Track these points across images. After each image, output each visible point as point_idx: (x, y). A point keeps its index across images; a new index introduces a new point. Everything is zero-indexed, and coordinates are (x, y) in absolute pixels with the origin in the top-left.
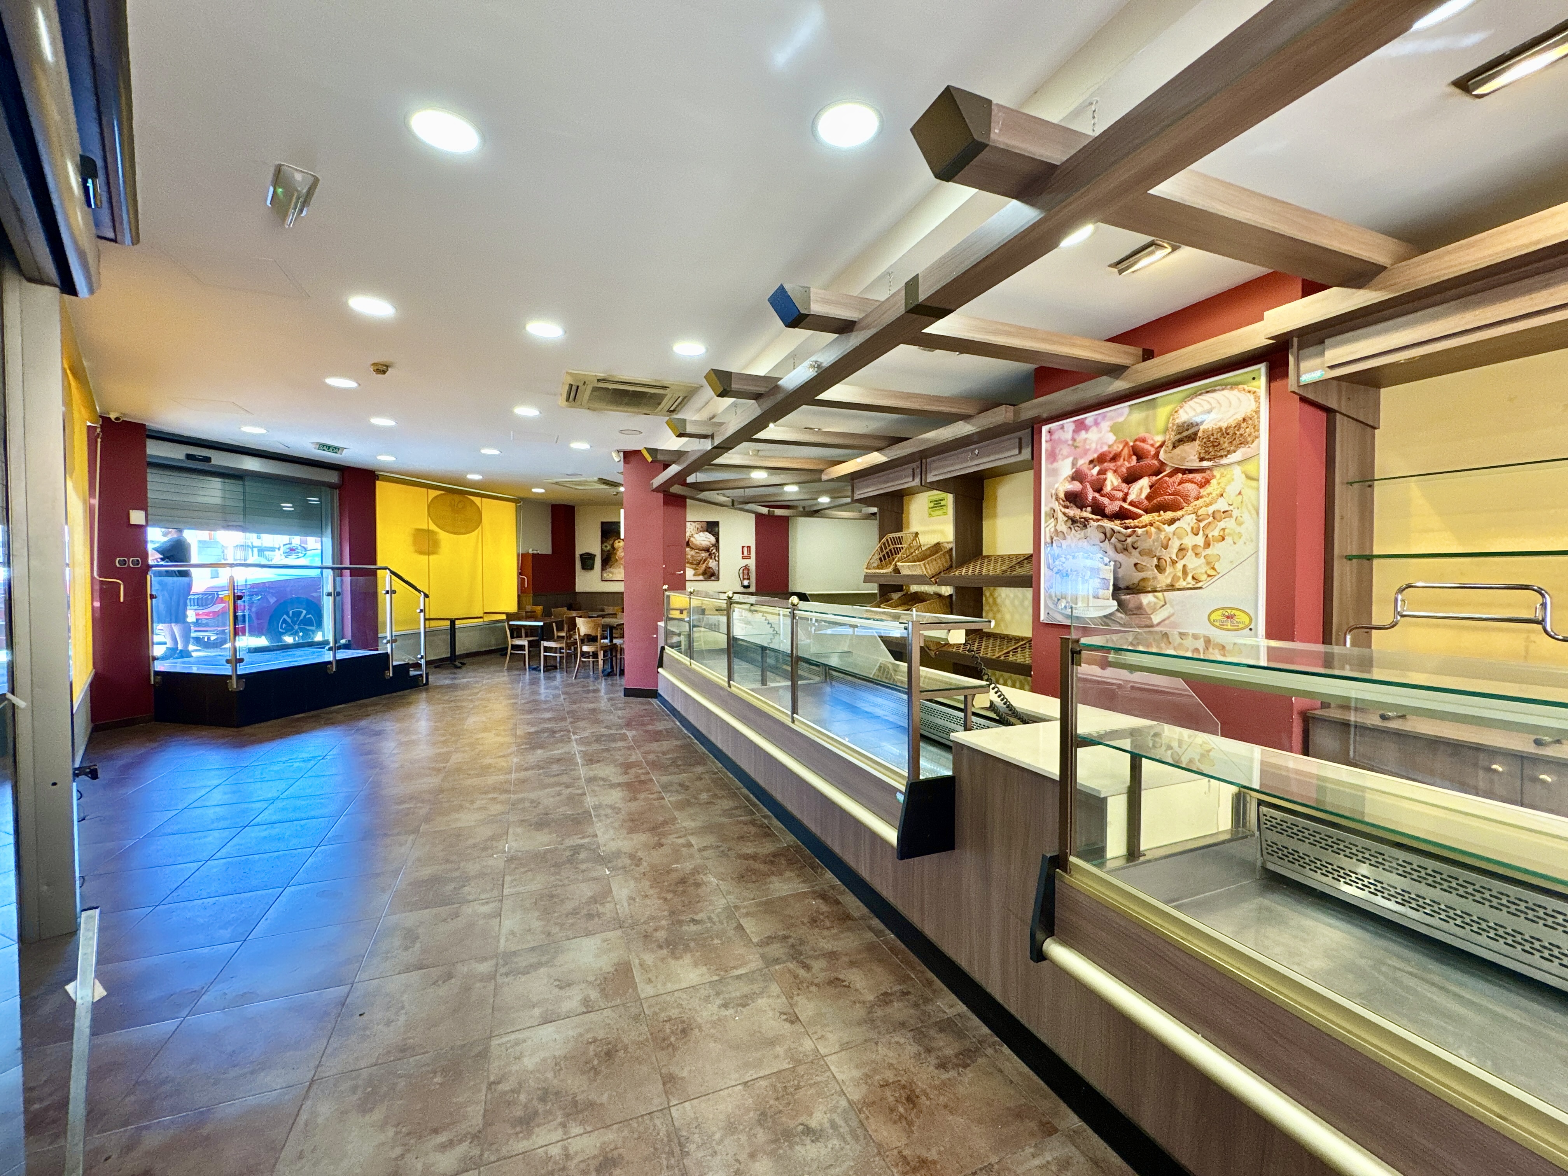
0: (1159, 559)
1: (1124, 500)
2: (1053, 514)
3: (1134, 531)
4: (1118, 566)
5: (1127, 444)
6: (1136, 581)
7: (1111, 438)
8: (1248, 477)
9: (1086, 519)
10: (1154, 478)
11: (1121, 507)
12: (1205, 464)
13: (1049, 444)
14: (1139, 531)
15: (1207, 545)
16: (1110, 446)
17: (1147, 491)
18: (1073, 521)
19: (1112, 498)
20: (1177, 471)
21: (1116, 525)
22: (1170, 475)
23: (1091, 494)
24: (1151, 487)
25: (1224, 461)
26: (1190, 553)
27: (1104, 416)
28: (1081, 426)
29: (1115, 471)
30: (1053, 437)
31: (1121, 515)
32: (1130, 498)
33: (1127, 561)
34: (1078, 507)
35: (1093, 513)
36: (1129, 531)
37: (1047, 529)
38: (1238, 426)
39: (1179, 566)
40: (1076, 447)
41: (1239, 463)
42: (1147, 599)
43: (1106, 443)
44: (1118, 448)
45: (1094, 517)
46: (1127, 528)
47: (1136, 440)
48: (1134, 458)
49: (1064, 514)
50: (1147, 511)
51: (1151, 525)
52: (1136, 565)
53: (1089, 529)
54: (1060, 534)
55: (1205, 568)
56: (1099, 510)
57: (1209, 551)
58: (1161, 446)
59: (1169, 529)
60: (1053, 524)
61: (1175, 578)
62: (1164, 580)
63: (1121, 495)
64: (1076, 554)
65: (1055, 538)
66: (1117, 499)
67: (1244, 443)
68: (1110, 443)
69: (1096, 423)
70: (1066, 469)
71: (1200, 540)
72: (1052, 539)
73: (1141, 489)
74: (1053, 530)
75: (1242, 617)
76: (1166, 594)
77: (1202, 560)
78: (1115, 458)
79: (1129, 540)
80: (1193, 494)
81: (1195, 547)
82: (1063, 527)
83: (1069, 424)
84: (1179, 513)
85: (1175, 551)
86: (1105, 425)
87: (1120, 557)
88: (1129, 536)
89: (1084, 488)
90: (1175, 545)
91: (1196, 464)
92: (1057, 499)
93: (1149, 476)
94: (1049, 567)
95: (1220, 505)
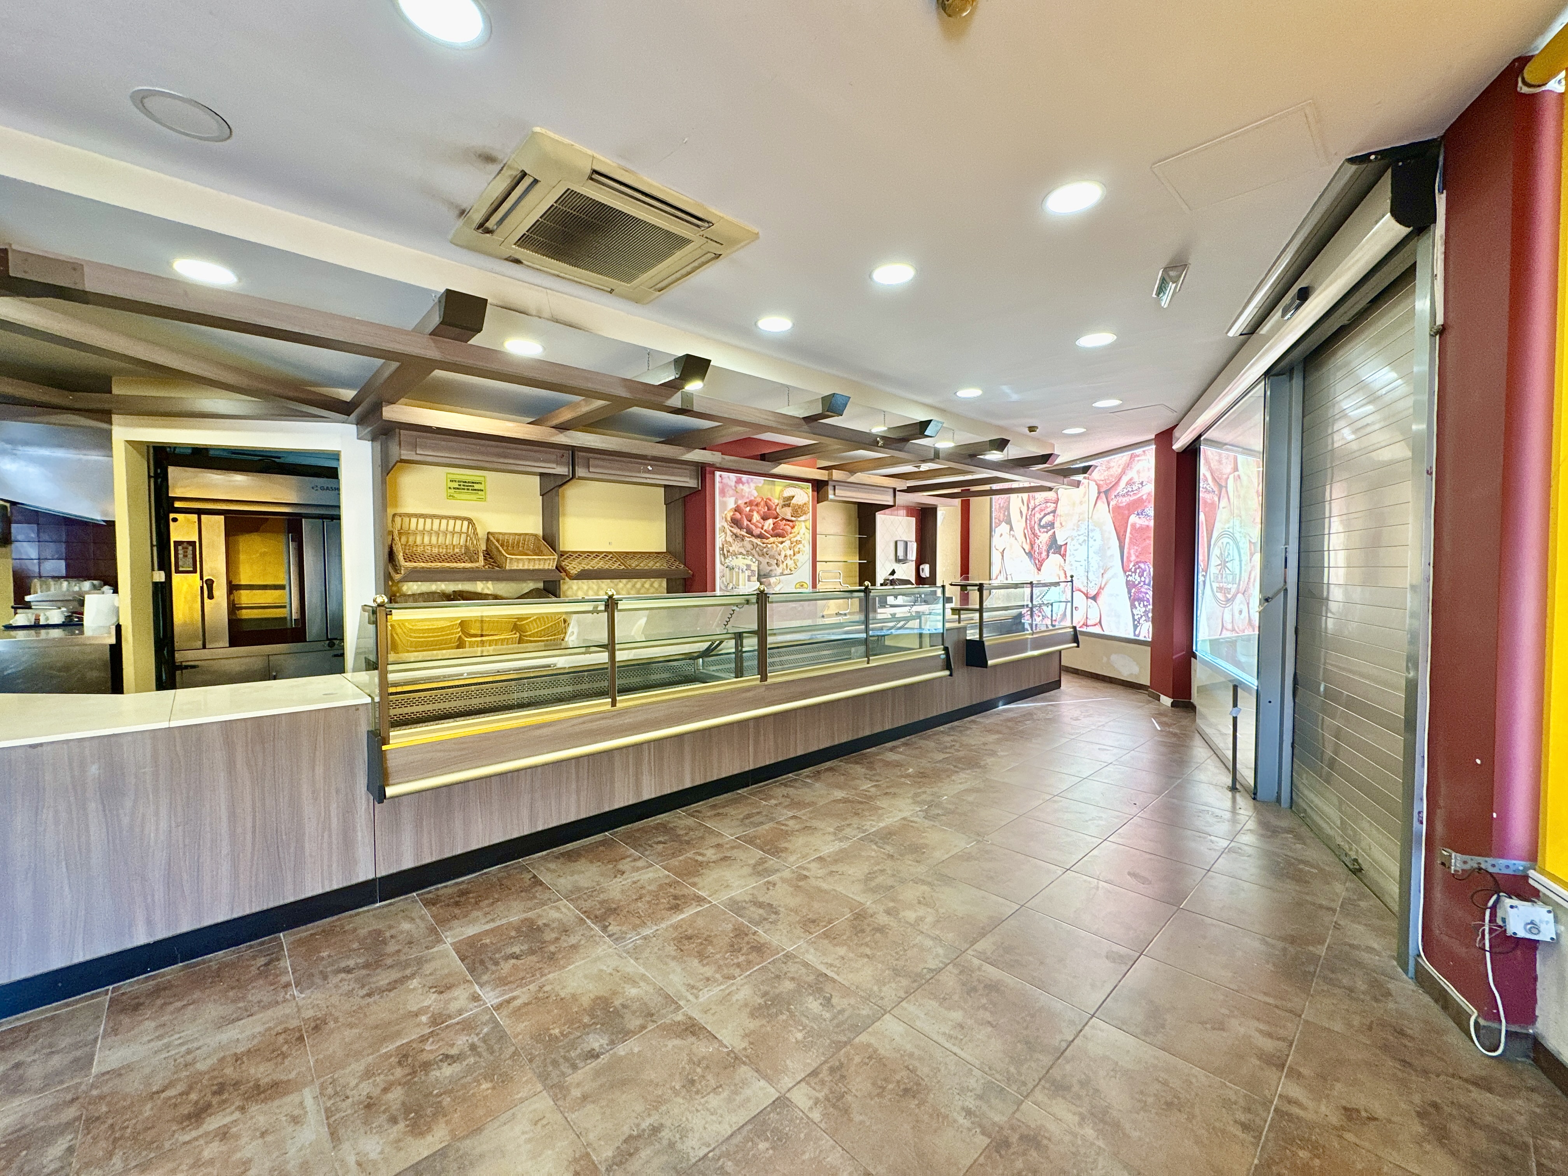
1: (762, 529)
2: (723, 530)
4: (760, 563)
5: (763, 499)
6: (768, 571)
7: (755, 494)
8: (806, 528)
10: (775, 520)
11: (761, 532)
12: (793, 519)
13: (720, 484)
14: (769, 546)
15: (794, 554)
16: (755, 498)
17: (772, 526)
18: (735, 535)
19: (757, 527)
20: (783, 519)
21: (758, 541)
22: (781, 520)
23: (746, 522)
24: (774, 524)
25: (799, 519)
26: (788, 558)
27: (752, 480)
28: (739, 481)
29: (757, 512)
30: (723, 481)
31: (761, 536)
32: (765, 528)
33: (764, 561)
34: (739, 528)
38: (803, 506)
39: (784, 564)
40: (736, 492)
41: (804, 521)
42: (773, 580)
43: (753, 495)
44: (759, 500)
45: (747, 535)
47: (767, 499)
48: (766, 507)
51: (774, 543)
55: (794, 565)
56: (750, 532)
57: (795, 558)
58: (777, 505)
59: (781, 546)
60: (723, 537)
61: (783, 570)
62: (779, 570)
63: (760, 525)
67: (805, 514)
68: (755, 496)
69: (748, 483)
70: (731, 505)
71: (791, 552)
73: (769, 524)
74: (723, 540)
75: (805, 583)
76: (780, 577)
77: (792, 561)
78: (757, 505)
81: (790, 555)
82: (729, 539)
83: (733, 476)
84: (784, 539)
85: (783, 556)
86: (752, 485)
87: (761, 559)
88: (764, 548)
90: (783, 554)
91: (790, 518)
92: (726, 521)
93: (773, 518)
94: (721, 564)
95: (798, 538)
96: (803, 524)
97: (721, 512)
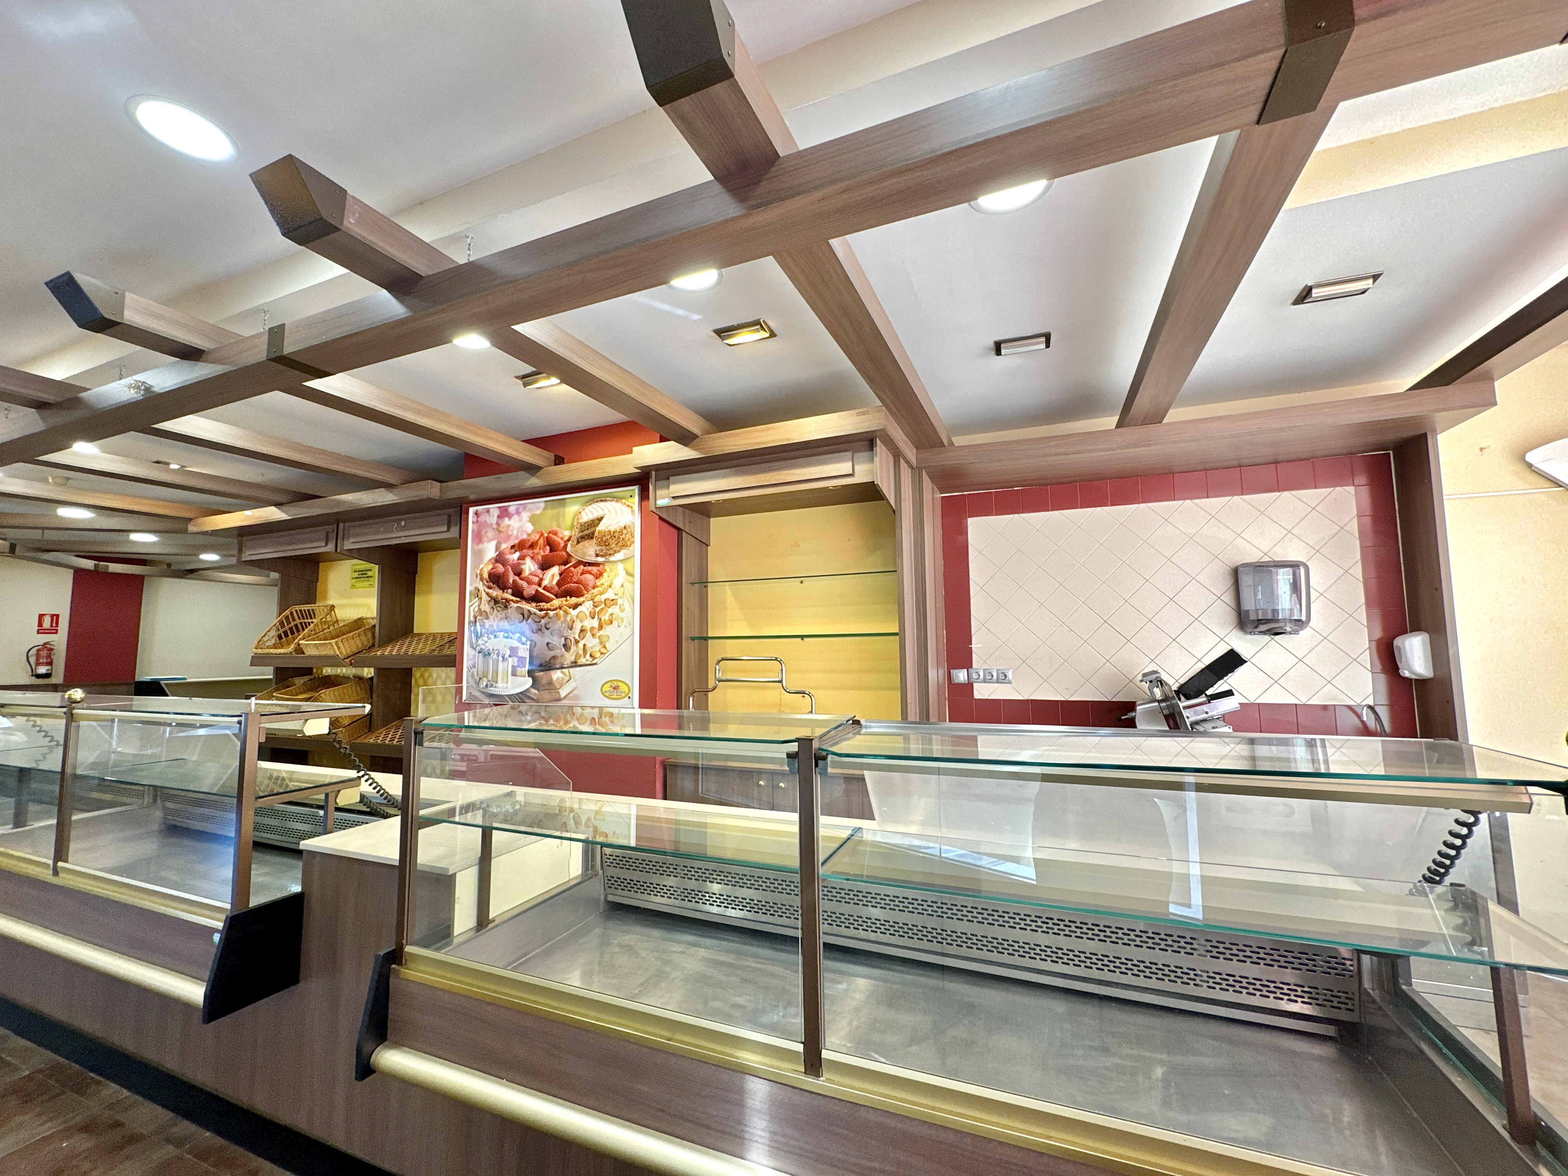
0: (566, 639)
1: (540, 585)
2: (477, 594)
3: (547, 614)
4: (533, 646)
5: (542, 534)
6: (548, 659)
8: (628, 574)
9: (507, 601)
10: (563, 568)
11: (537, 590)
12: (600, 559)
13: (475, 526)
15: (601, 627)
16: (529, 535)
17: (557, 578)
18: (495, 601)
19: (529, 582)
20: (580, 563)
21: (532, 607)
22: (575, 566)
23: (512, 578)
24: (560, 575)
25: (612, 559)
26: (589, 634)
27: (525, 507)
28: (504, 514)
29: (532, 558)
30: (480, 519)
31: (536, 598)
32: (545, 583)
33: (541, 640)
34: (500, 589)
35: (513, 595)
36: (543, 612)
37: (472, 608)
38: (621, 532)
39: (581, 645)
40: (500, 532)
41: (621, 561)
42: (556, 675)
43: (526, 532)
44: (535, 537)
45: (514, 598)
46: (541, 610)
47: (550, 532)
48: (548, 548)
49: (488, 594)
50: (557, 596)
51: (560, 608)
52: (548, 644)
53: (510, 610)
54: (483, 614)
55: (599, 647)
56: (518, 593)
57: (601, 633)
58: (569, 540)
59: (574, 613)
60: (477, 604)
61: (578, 656)
62: (569, 657)
63: (536, 579)
64: (498, 634)
65: (479, 618)
66: (533, 583)
67: (625, 546)
68: (529, 531)
69: (518, 512)
70: (490, 552)
71: (595, 623)
72: (475, 617)
73: (553, 576)
74: (476, 609)
75: (623, 688)
76: (571, 670)
77: (597, 640)
78: (532, 546)
79: (543, 621)
80: (591, 584)
81: (592, 628)
82: (486, 607)
83: (494, 508)
84: (581, 599)
85: (578, 632)
86: (525, 515)
87: (536, 637)
88: (543, 618)
89: (506, 571)
90: (578, 626)
91: (593, 559)
92: (482, 579)
93: (559, 565)
94: (472, 647)
95: (610, 595)
96: (620, 566)
97: (475, 566)
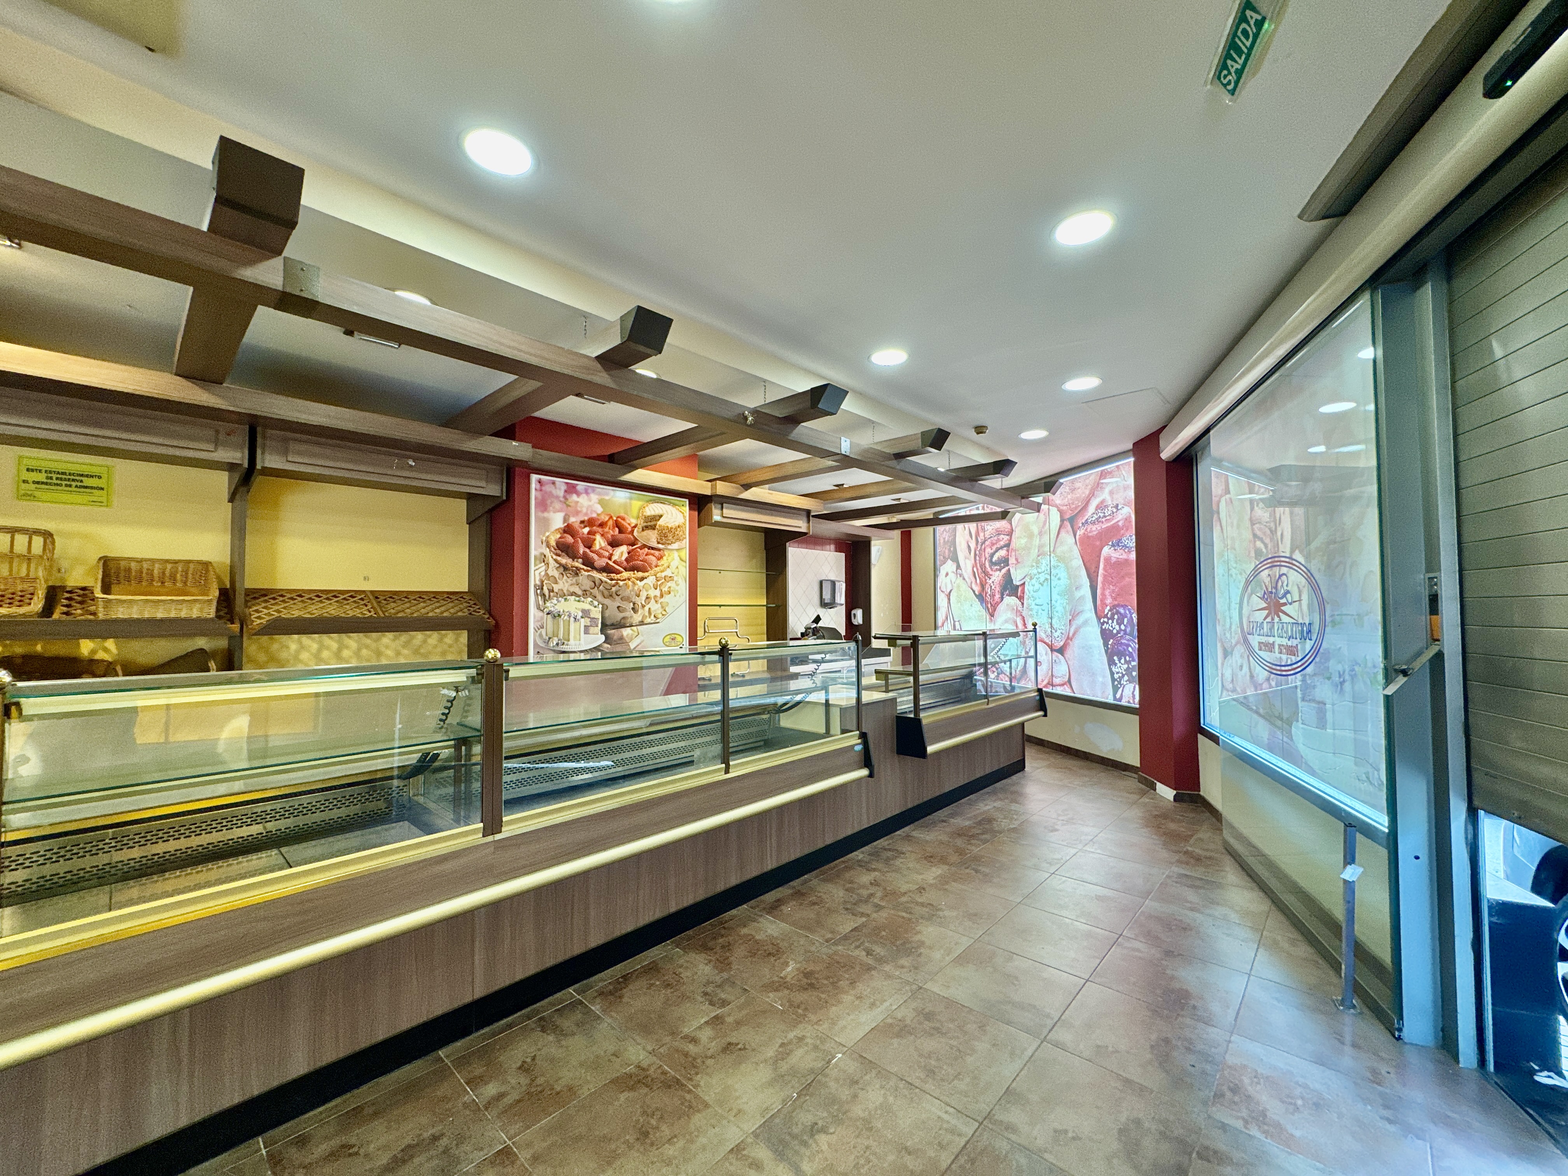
0: (634, 604)
1: (610, 559)
3: (617, 583)
4: (605, 608)
5: (611, 517)
7: (599, 509)
8: (681, 559)
10: (631, 548)
11: (607, 563)
12: (660, 546)
13: (539, 494)
14: (621, 583)
15: (662, 596)
16: (598, 515)
17: (625, 555)
18: (566, 568)
19: (600, 555)
20: (644, 546)
22: (641, 548)
24: (629, 553)
25: (669, 547)
26: (653, 601)
27: (594, 490)
29: (602, 535)
30: (543, 488)
31: (607, 569)
32: (614, 558)
34: (570, 557)
35: (583, 564)
36: (614, 582)
37: (537, 572)
38: (676, 529)
39: (646, 608)
41: (677, 550)
42: (626, 632)
43: (595, 512)
45: (585, 568)
46: (612, 580)
47: (618, 517)
48: (617, 530)
49: (556, 561)
52: (618, 607)
54: (551, 579)
56: (589, 563)
57: (662, 600)
58: (635, 527)
59: (641, 584)
60: (544, 568)
61: (644, 617)
63: (607, 554)
64: (568, 597)
65: (546, 582)
66: (604, 557)
67: (679, 540)
68: (599, 512)
70: (557, 521)
71: (658, 593)
72: (542, 582)
73: (622, 553)
74: (543, 573)
75: (679, 639)
76: (639, 627)
77: (659, 605)
78: (602, 525)
79: (614, 589)
80: (654, 564)
81: (655, 597)
82: (553, 572)
83: (560, 482)
85: (644, 598)
86: (594, 497)
87: (607, 602)
88: (614, 586)
89: (576, 542)
90: (644, 595)
91: (655, 545)
92: (548, 546)
93: (628, 545)
94: (538, 608)
95: (668, 573)
96: (675, 555)
97: (539, 532)
